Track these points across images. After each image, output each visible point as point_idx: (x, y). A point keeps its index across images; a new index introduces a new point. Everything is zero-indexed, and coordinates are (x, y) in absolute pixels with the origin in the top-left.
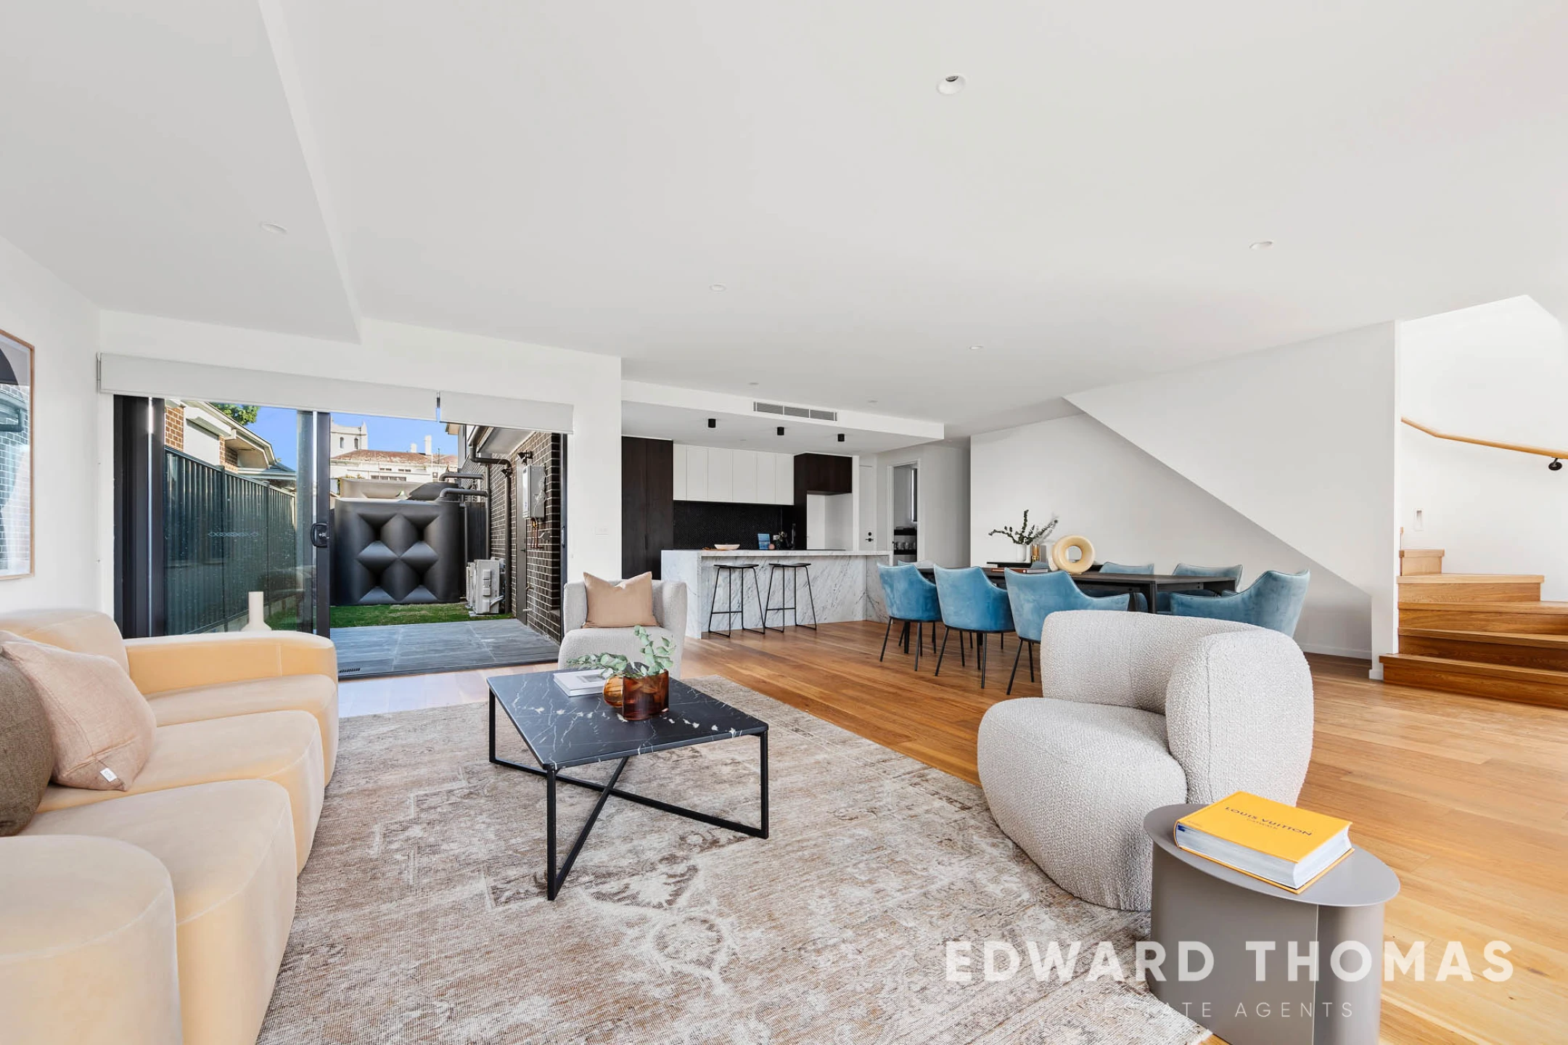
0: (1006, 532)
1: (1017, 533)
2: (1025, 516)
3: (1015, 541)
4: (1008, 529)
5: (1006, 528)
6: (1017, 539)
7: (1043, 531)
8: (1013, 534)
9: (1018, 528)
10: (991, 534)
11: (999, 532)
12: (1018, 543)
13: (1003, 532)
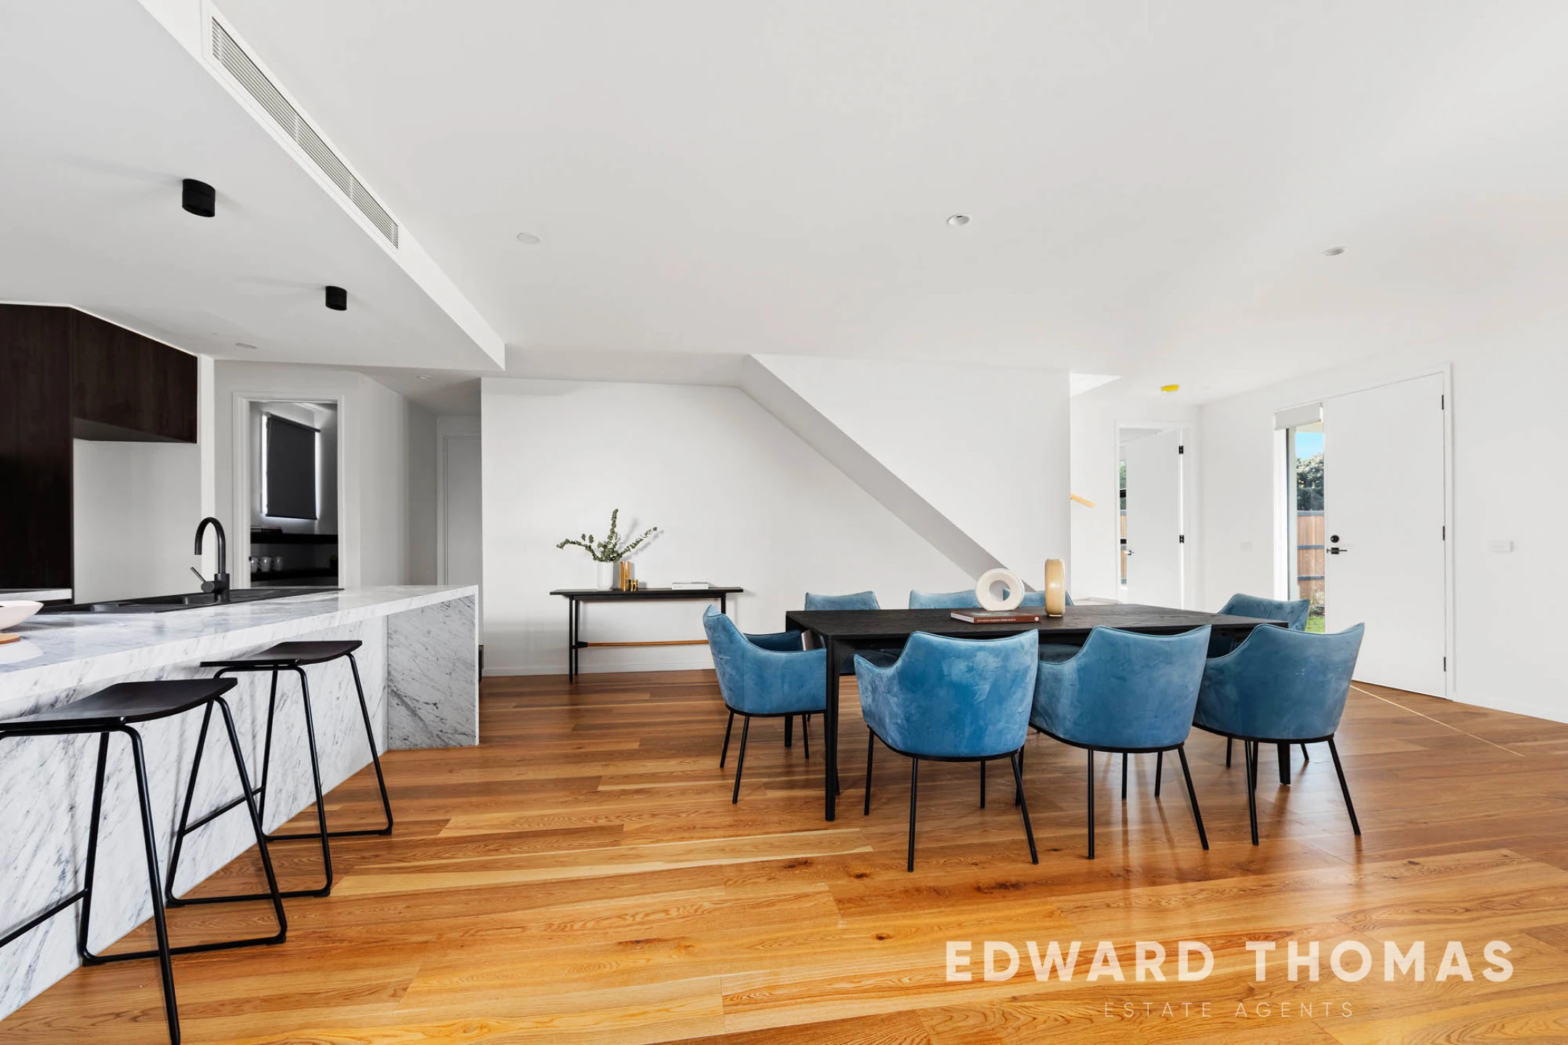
0: (583, 543)
1: (600, 545)
2: (614, 517)
3: (595, 558)
4: (587, 538)
5: (584, 537)
6: (599, 555)
7: (638, 542)
8: (594, 546)
9: (601, 536)
10: (561, 546)
11: (574, 543)
12: (601, 560)
13: (580, 544)
